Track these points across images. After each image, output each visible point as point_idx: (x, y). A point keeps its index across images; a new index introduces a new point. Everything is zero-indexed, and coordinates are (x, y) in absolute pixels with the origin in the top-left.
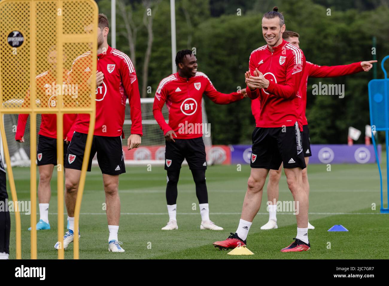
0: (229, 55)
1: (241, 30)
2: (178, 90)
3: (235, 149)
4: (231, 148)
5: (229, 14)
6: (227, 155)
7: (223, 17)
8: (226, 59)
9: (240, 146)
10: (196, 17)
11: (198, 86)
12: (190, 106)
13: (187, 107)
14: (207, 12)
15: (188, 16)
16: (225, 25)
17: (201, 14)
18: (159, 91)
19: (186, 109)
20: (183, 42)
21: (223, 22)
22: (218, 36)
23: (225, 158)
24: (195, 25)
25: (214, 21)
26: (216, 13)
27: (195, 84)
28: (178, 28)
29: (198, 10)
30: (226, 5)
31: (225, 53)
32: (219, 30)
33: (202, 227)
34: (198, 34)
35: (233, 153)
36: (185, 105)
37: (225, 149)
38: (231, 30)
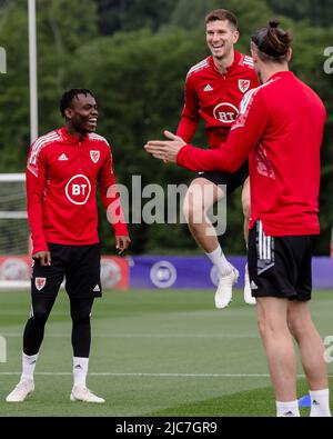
0: (128, 101)
1: (151, 58)
2: (63, 157)
3: (136, 262)
4: (130, 261)
5: (128, 30)
6: (123, 272)
7: (118, 36)
8: (123, 107)
9: (145, 257)
10: (74, 38)
11: (95, 156)
12: (81, 189)
13: (76, 190)
14: (93, 28)
15: (58, 35)
16: (124, 50)
17: (82, 30)
18: (33, 160)
19: (74, 193)
20: (50, 79)
21: (119, 43)
22: (110, 68)
23: (119, 277)
24: (71, 49)
25: (105, 41)
26: (107, 29)
27: (92, 152)
28: (40, 54)
29: (76, 25)
30: (123, 15)
31: (121, 97)
32: (112, 59)
33: (72, 398)
34: (76, 65)
35: (132, 269)
36: (74, 186)
37: (119, 263)
38: (133, 57)
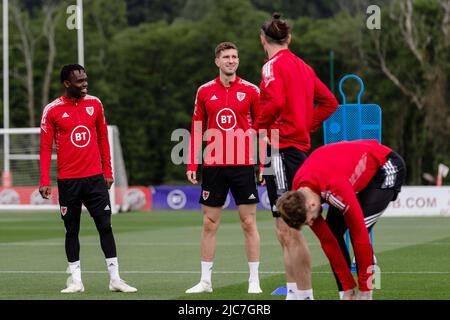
0: (151, 73)
1: (165, 41)
2: (65, 115)
3: (156, 190)
4: (152, 190)
5: (151, 22)
6: (147, 198)
7: (142, 26)
8: (146, 78)
9: (163, 187)
10: (111, 28)
11: (90, 111)
12: (82, 136)
13: (78, 137)
14: (124, 20)
15: (99, 25)
16: (146, 36)
17: (117, 22)
19: (77, 139)
20: (93, 58)
21: (143, 31)
22: (138, 49)
23: (144, 202)
24: (108, 36)
25: (133, 30)
26: (134, 21)
27: (87, 108)
28: (86, 39)
29: (112, 19)
30: (146, 11)
32: (139, 43)
33: (111, 288)
34: (112, 48)
35: (153, 196)
36: (76, 134)
37: (145, 192)
38: (153, 42)
